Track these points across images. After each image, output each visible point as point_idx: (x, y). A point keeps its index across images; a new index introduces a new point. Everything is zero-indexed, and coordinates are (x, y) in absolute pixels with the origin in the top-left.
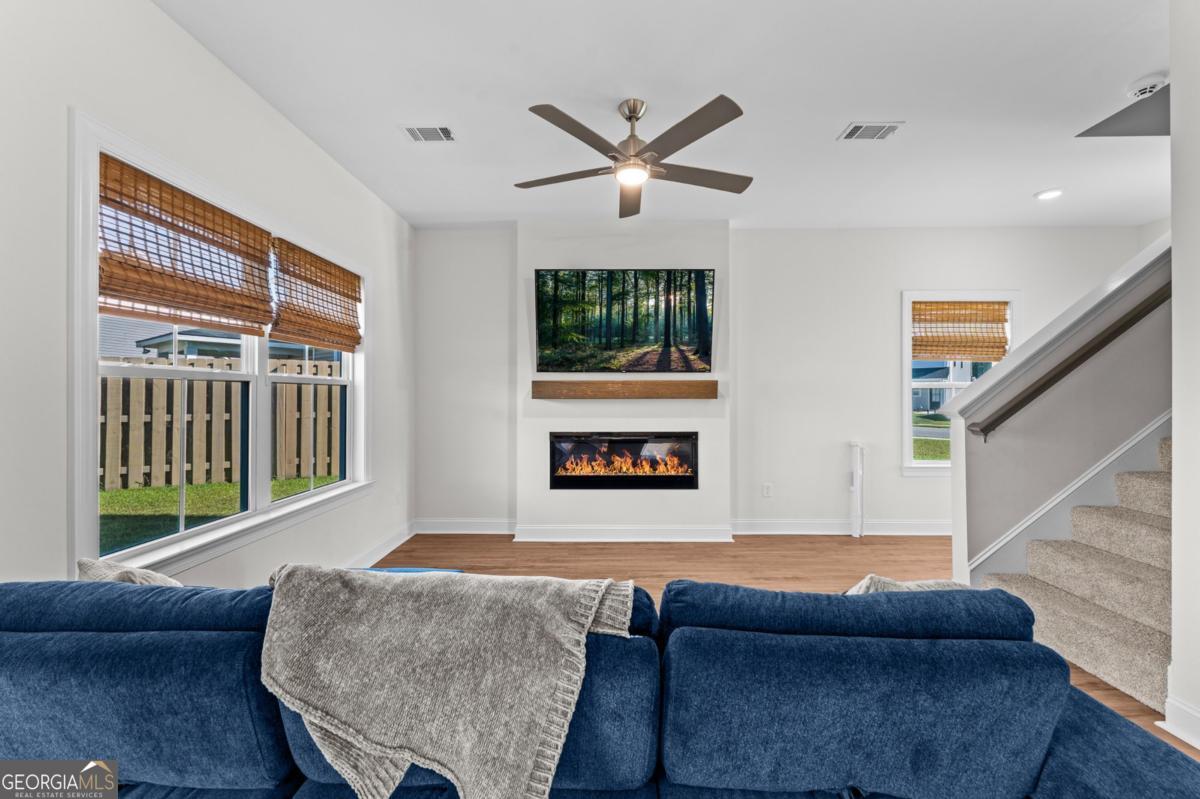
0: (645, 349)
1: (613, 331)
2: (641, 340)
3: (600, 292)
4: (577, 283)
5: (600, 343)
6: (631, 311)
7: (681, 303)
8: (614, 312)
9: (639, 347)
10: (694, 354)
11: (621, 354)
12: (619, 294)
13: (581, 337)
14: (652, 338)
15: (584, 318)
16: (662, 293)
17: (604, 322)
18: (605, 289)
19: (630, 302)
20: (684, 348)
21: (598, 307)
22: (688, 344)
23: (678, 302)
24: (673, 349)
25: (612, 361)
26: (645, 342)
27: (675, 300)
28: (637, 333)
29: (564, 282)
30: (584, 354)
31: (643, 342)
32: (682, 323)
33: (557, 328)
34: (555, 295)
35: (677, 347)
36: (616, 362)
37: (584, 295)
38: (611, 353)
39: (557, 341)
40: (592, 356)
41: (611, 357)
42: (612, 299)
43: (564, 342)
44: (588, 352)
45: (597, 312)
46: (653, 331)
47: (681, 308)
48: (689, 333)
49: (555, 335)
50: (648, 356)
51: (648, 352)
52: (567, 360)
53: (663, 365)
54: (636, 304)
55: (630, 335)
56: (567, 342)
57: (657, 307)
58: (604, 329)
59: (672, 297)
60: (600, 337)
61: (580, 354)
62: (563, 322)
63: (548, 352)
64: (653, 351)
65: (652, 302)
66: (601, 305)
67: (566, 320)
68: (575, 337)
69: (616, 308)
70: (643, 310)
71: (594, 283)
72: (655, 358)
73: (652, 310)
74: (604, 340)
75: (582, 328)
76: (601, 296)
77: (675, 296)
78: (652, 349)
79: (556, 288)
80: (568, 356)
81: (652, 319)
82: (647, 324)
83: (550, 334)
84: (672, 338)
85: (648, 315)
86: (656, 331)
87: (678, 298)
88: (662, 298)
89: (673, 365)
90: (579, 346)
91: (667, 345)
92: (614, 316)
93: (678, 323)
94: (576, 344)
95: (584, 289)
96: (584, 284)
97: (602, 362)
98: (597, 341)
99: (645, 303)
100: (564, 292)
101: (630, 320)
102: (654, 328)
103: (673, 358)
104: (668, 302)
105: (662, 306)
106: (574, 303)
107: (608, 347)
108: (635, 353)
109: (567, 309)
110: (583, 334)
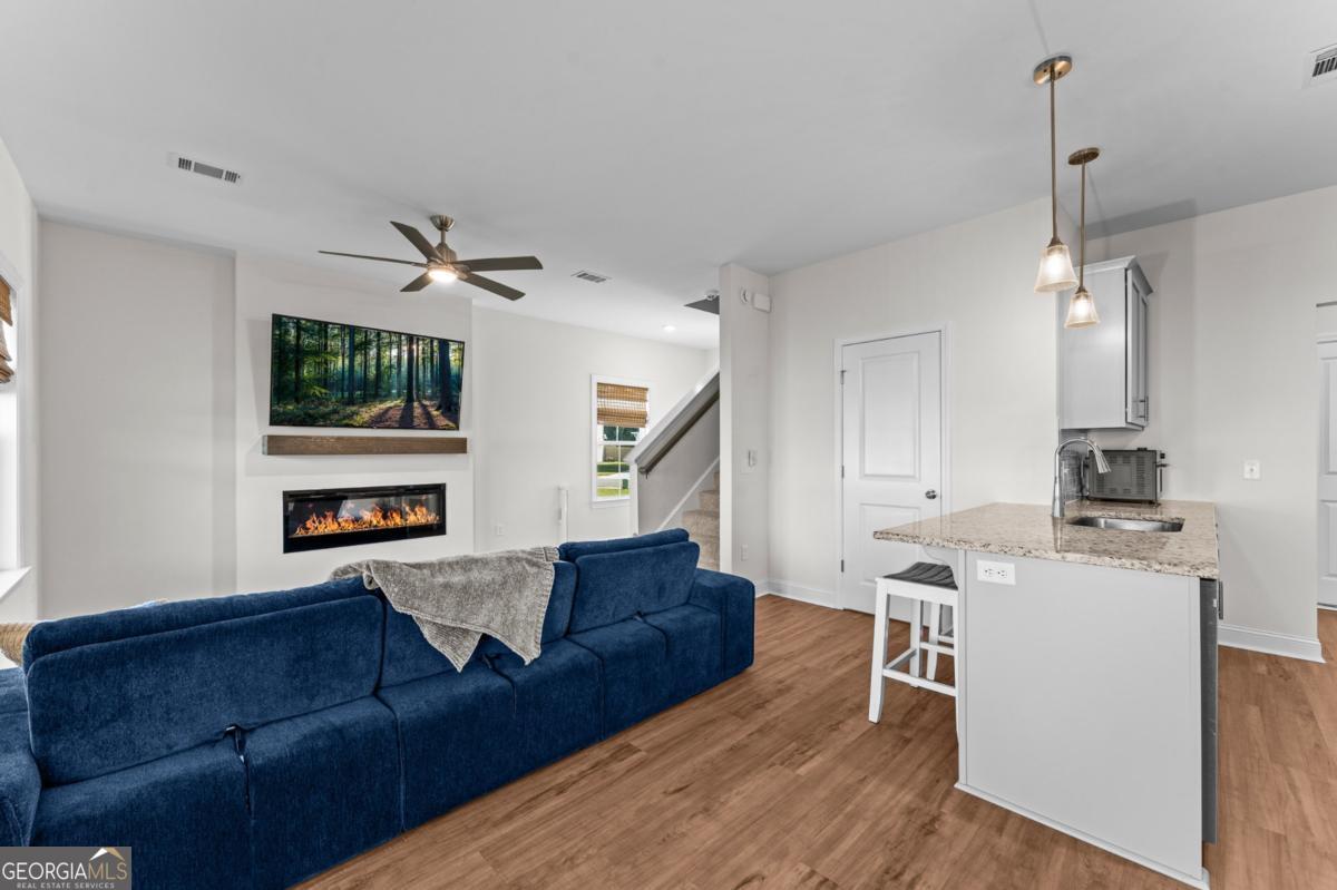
0: (389, 404)
1: (356, 385)
2: (384, 393)
3: (343, 341)
4: (320, 330)
5: (343, 397)
6: (373, 363)
7: (423, 353)
8: (356, 363)
9: (381, 402)
10: (437, 410)
11: (364, 409)
12: (361, 344)
13: (323, 391)
14: (394, 391)
15: (326, 370)
16: (404, 342)
17: (347, 374)
18: (347, 338)
19: (373, 352)
20: (427, 403)
21: (340, 358)
22: (431, 399)
23: (420, 352)
24: (416, 404)
25: (355, 417)
26: (388, 396)
27: (418, 350)
28: (380, 387)
29: (306, 330)
30: (327, 410)
31: (385, 396)
32: (425, 375)
33: (299, 381)
34: (298, 345)
35: (420, 401)
36: (358, 418)
37: (326, 345)
38: (354, 408)
39: (300, 394)
40: (335, 412)
41: (354, 413)
42: (354, 348)
43: (306, 396)
44: (331, 408)
45: (339, 364)
46: (396, 384)
47: (423, 359)
48: (431, 387)
49: (297, 389)
50: (391, 412)
51: (391, 408)
52: (310, 416)
53: (406, 422)
54: (379, 354)
55: (372, 389)
56: (309, 397)
57: (399, 358)
58: (346, 382)
59: (415, 347)
60: (342, 390)
61: (323, 409)
62: (306, 374)
63: (290, 407)
64: (395, 406)
65: (394, 352)
66: (343, 355)
67: (309, 372)
68: (317, 390)
69: (359, 359)
70: (385, 362)
71: (336, 331)
72: (397, 414)
73: (394, 361)
74: (346, 394)
75: (324, 382)
76: (343, 346)
77: (418, 346)
78: (394, 404)
79: (298, 337)
80: (311, 411)
81: (394, 371)
82: (389, 377)
83: (292, 387)
84: (414, 392)
85: (391, 367)
86: (399, 382)
87: (420, 348)
88: (405, 348)
89: (416, 422)
90: (321, 401)
91: (410, 400)
92: (357, 368)
93: (421, 375)
94: (318, 398)
95: (326, 337)
96: (326, 332)
97: (344, 419)
98: (340, 395)
99: (388, 353)
100: (306, 341)
101: (373, 371)
102: (396, 381)
103: (415, 414)
104: (410, 352)
105: (405, 356)
106: (316, 353)
107: (351, 402)
108: (377, 408)
109: (310, 360)
110: (325, 387)
